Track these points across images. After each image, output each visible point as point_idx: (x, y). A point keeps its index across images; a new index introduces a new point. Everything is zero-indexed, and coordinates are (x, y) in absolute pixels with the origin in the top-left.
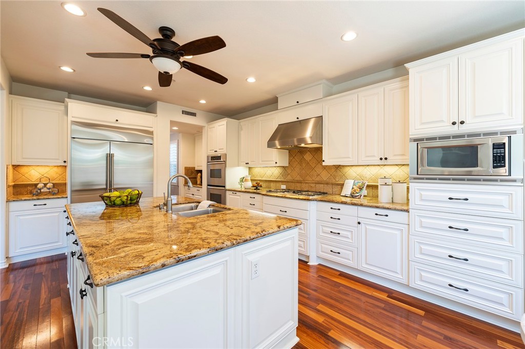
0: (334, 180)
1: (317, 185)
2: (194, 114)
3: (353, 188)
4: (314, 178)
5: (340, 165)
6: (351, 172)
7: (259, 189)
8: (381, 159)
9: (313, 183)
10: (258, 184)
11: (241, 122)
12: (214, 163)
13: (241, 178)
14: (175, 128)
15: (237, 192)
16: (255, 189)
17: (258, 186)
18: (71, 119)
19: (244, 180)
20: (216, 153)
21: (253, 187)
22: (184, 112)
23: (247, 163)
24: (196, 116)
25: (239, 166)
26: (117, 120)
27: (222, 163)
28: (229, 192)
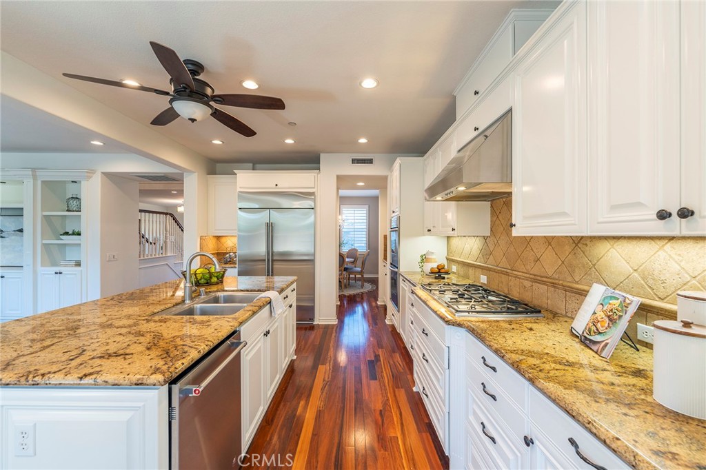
0: (570, 279)
1: (536, 286)
2: (370, 161)
3: (595, 313)
4: (529, 268)
5: (582, 237)
6: (617, 258)
7: (444, 278)
8: (663, 215)
9: (527, 279)
10: (439, 270)
11: (425, 160)
12: (393, 230)
13: (422, 256)
14: (361, 184)
15: (405, 279)
16: (436, 278)
17: (439, 272)
18: (239, 189)
19: (424, 259)
20: (394, 215)
21: (432, 273)
22: (354, 161)
23: (429, 230)
24: (372, 163)
25: (424, 235)
26: (276, 185)
27: (397, 230)
28: (401, 278)
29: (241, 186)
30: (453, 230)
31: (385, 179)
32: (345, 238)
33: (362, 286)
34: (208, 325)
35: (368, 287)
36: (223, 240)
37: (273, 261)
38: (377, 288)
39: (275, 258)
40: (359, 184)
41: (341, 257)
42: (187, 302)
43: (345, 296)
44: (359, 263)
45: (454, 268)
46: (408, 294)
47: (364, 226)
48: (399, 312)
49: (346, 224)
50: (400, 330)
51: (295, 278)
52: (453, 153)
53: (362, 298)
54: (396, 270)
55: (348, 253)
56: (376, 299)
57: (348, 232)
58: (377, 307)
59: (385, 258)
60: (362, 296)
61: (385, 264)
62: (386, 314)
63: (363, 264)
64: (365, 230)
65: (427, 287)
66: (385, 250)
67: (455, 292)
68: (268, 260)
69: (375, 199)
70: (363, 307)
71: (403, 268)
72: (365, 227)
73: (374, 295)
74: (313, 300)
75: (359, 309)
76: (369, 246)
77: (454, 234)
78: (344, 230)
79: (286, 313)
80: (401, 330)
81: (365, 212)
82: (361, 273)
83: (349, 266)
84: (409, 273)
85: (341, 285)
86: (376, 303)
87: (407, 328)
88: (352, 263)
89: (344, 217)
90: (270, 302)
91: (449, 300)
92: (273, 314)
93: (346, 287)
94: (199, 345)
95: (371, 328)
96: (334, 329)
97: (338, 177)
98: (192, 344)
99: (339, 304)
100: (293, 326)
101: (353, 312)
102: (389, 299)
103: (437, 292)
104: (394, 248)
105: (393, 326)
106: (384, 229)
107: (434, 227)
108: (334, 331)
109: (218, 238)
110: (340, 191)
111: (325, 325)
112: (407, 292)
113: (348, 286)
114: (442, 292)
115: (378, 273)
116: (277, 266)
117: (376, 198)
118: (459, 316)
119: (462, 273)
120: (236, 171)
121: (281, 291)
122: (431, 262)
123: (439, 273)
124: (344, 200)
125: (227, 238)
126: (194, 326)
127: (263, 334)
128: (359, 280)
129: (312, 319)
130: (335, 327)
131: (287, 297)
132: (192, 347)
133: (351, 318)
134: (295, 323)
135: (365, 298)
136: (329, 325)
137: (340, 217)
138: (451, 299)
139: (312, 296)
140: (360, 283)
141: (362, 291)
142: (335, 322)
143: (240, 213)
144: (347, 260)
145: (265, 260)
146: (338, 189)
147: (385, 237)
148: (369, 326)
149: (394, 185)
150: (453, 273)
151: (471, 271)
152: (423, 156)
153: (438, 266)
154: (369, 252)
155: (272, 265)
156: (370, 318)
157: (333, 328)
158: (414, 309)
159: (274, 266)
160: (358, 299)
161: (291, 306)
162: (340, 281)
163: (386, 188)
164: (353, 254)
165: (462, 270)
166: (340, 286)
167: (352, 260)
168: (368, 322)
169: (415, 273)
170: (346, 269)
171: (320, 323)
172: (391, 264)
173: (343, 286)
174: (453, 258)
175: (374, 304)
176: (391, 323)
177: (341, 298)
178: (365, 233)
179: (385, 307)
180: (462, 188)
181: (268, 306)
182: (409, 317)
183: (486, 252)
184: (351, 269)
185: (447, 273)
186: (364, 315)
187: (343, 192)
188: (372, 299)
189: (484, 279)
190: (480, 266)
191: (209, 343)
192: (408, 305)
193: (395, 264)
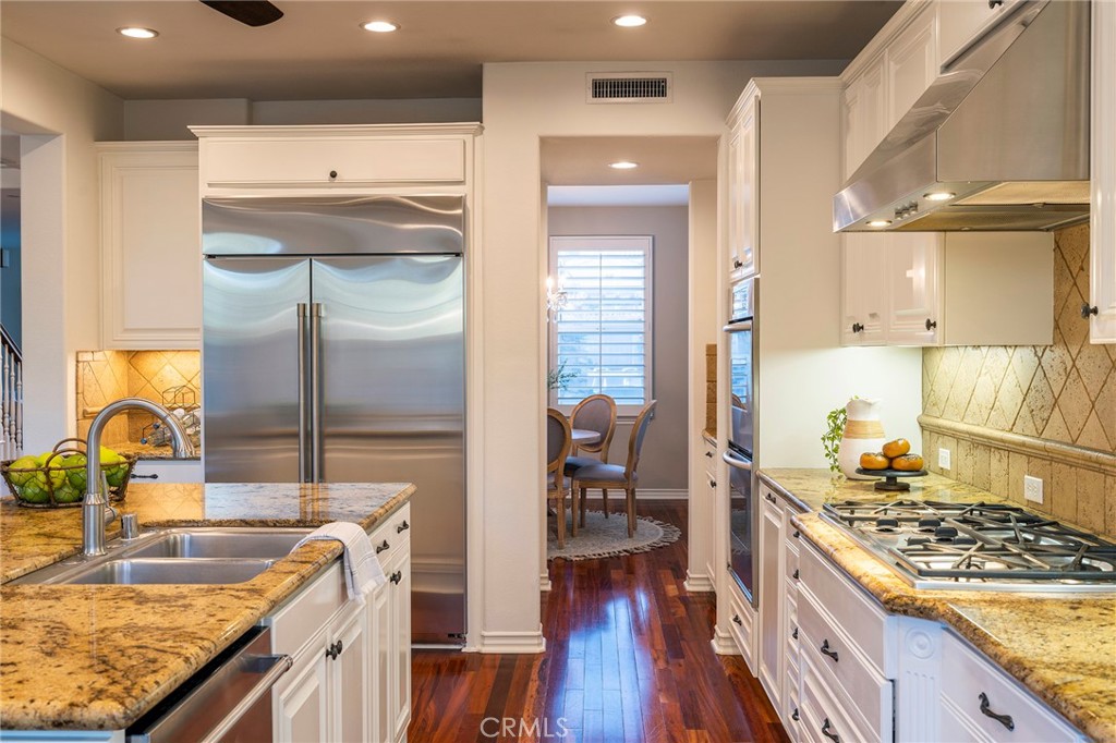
2: (656, 88)
7: (904, 489)
10: (891, 460)
11: (846, 86)
12: (734, 326)
13: (834, 416)
14: (624, 165)
15: (776, 495)
16: (879, 488)
17: (890, 468)
18: (205, 192)
19: (843, 425)
20: (737, 275)
21: (865, 471)
22: (603, 89)
23: (857, 328)
24: (663, 94)
25: (841, 343)
26: (333, 175)
27: (750, 325)
28: (763, 490)
29: (214, 179)
30: (930, 325)
31: (710, 145)
32: (567, 359)
33: (631, 531)
34: (185, 606)
35: (651, 534)
36: (150, 364)
37: (322, 437)
38: (684, 537)
39: (330, 430)
40: (616, 166)
41: (557, 425)
42: (92, 551)
43: (567, 563)
44: (619, 446)
45: (945, 456)
46: (785, 543)
47: (636, 314)
48: (755, 606)
49: (569, 306)
50: (760, 670)
51: (408, 488)
52: (930, 74)
53: (631, 571)
54: (747, 464)
55: (578, 411)
56: (680, 573)
57: (576, 337)
58: (684, 599)
59: (711, 428)
60: (627, 562)
61: (710, 449)
62: (712, 621)
63: (634, 449)
64: (641, 327)
65: (845, 513)
66: (712, 400)
67: (928, 525)
68: (309, 436)
69: (676, 215)
70: (634, 603)
71: (769, 458)
72: (640, 316)
73: (672, 559)
74: (461, 575)
75: (619, 612)
76: (655, 388)
77: (932, 339)
78: (562, 328)
79: (383, 599)
80: (763, 668)
81: (640, 262)
82: (626, 481)
83: (584, 457)
84: (788, 473)
85: (555, 528)
86: (681, 588)
87: (784, 656)
88: (594, 445)
89: (563, 281)
90: (341, 557)
91: (904, 545)
92: (350, 592)
93: (571, 532)
94: (181, 647)
95: (662, 665)
96: (535, 671)
97: (545, 143)
98: (160, 645)
99: (548, 588)
100: (402, 656)
101: (598, 620)
102: (724, 566)
103: (872, 528)
104: (742, 394)
105: (738, 661)
106: (704, 324)
107: (873, 316)
108: (534, 675)
109: (132, 356)
110: (550, 189)
111: (504, 655)
112: (782, 535)
113: (577, 529)
114: (887, 526)
115: (685, 485)
116: (337, 454)
117: (678, 212)
118: (926, 589)
119: (967, 473)
120: (194, 129)
121: (371, 524)
122: (866, 436)
123: (890, 471)
124: (563, 221)
125: (165, 358)
126: (144, 608)
127: (323, 650)
128: (619, 507)
129: (458, 636)
130: (538, 663)
131: (385, 545)
132: (165, 652)
133: (594, 638)
134: (408, 647)
135: (642, 570)
136: (516, 655)
137: (549, 282)
138: (911, 542)
139: (461, 562)
140: (621, 520)
141: (629, 545)
142: (539, 647)
143: (213, 273)
144: (576, 435)
145: (297, 435)
146: (545, 182)
147: (711, 352)
148: (655, 660)
149: (740, 167)
150: (942, 472)
151: (996, 464)
152: (837, 72)
153: (886, 447)
154: (653, 408)
155: (322, 451)
156: (659, 636)
157: (530, 667)
158: (801, 586)
159: (327, 455)
160: (616, 575)
161: (395, 578)
162: (550, 514)
163: (714, 179)
164: (597, 412)
165: (971, 464)
166: (552, 530)
167: (593, 435)
168: (653, 646)
169: (809, 473)
170: (571, 470)
171: (485, 650)
172: (731, 445)
173: (561, 528)
174: (941, 422)
175: (672, 590)
176: (730, 651)
177: (558, 569)
178: (637, 339)
179: (710, 599)
180: (940, 197)
181: (335, 568)
182: (788, 616)
183: (1043, 401)
184: (589, 468)
185: (917, 471)
186: (636, 625)
187: (560, 194)
188: (666, 574)
189: (1032, 490)
190: (1023, 444)
191: (206, 643)
192: (783, 579)
193: (742, 446)
